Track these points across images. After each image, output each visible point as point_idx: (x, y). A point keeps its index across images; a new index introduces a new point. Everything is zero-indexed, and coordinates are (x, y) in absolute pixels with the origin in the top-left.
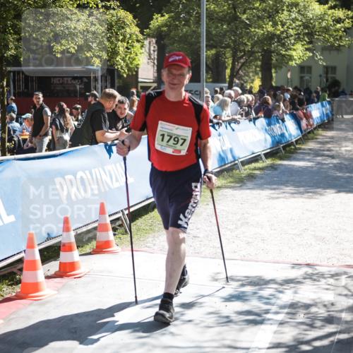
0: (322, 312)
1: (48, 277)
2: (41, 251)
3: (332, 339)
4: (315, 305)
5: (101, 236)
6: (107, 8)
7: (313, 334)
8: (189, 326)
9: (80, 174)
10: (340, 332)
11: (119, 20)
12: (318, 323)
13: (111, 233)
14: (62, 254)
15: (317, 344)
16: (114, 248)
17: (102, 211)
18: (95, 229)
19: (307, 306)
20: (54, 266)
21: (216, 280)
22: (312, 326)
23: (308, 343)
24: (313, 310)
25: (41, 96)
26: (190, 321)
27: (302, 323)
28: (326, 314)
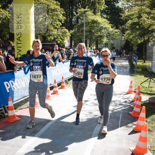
0: (118, 103)
1: (51, 94)
2: (50, 87)
3: (121, 109)
4: (116, 101)
5: (62, 84)
6: (62, 28)
7: (117, 108)
8: (87, 106)
9: (57, 69)
10: (123, 107)
11: (65, 31)
12: (118, 105)
13: (65, 84)
14: (54, 89)
15: (118, 110)
16: (66, 87)
17: (63, 78)
18: (61, 83)
19: (115, 101)
20: (52, 91)
21: (92, 95)
22: (116, 106)
23: (116, 110)
24: (116, 102)
25: (44, 50)
26: (87, 105)
27: (114, 105)
28: (119, 103)
